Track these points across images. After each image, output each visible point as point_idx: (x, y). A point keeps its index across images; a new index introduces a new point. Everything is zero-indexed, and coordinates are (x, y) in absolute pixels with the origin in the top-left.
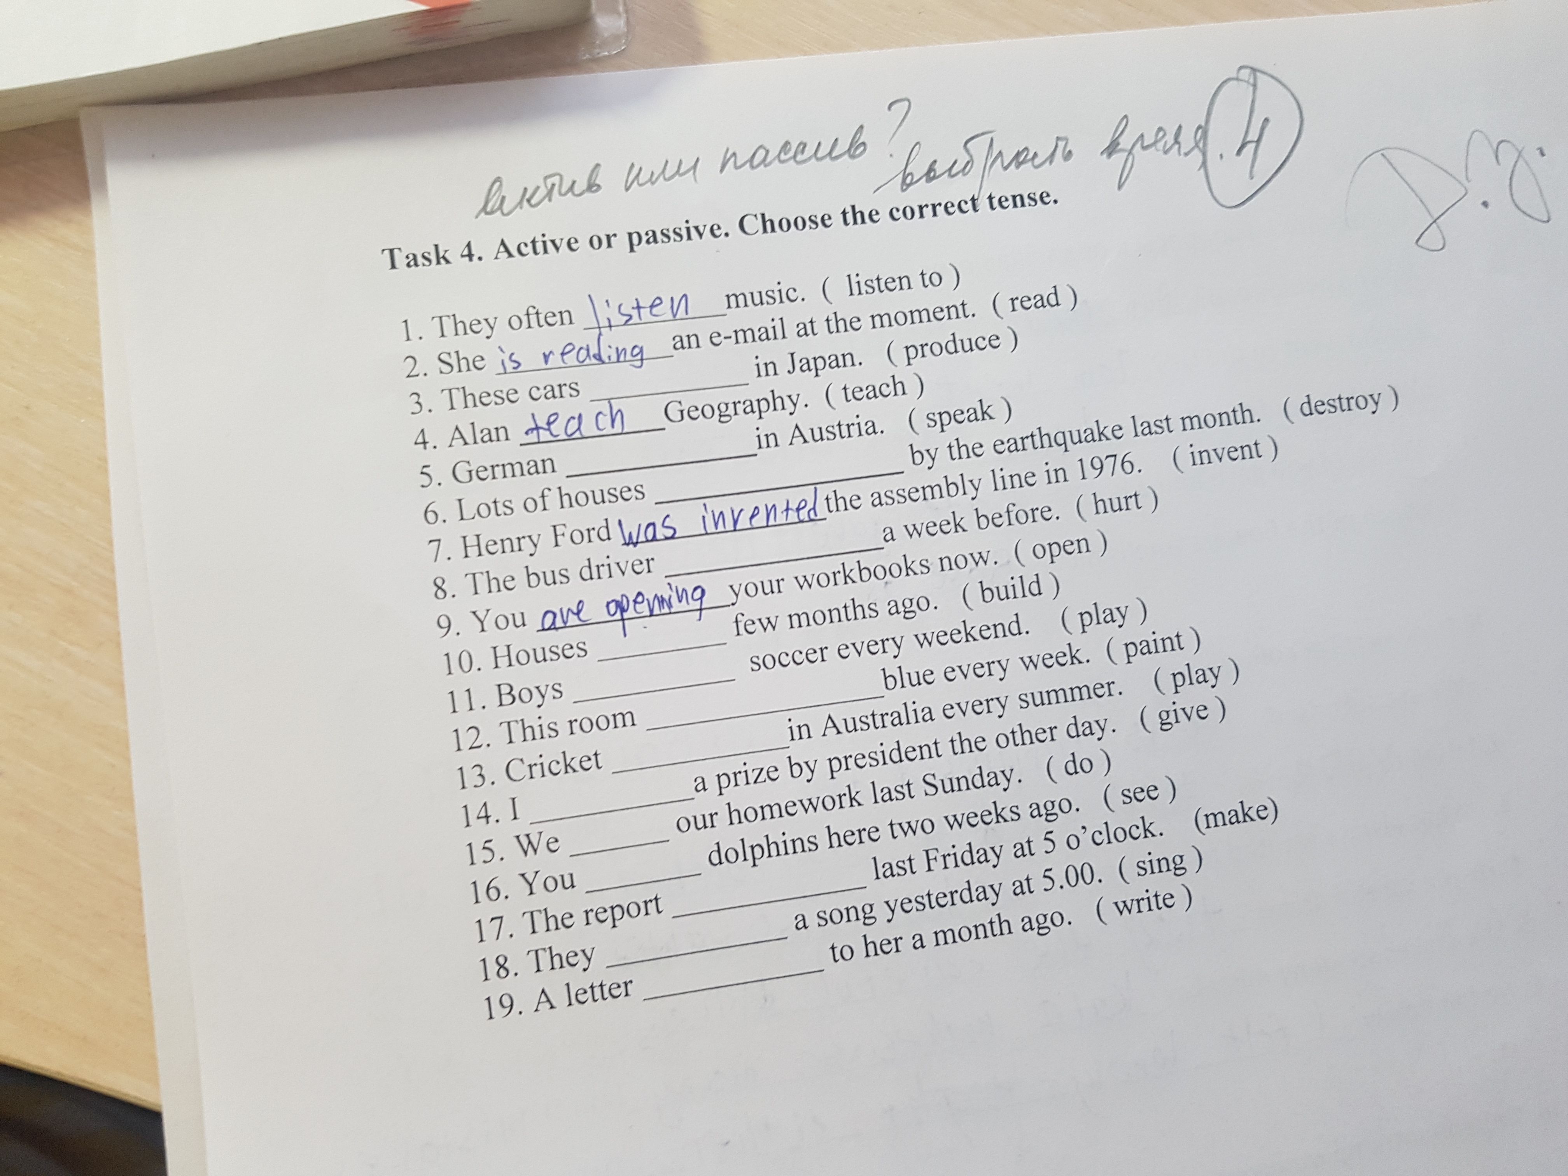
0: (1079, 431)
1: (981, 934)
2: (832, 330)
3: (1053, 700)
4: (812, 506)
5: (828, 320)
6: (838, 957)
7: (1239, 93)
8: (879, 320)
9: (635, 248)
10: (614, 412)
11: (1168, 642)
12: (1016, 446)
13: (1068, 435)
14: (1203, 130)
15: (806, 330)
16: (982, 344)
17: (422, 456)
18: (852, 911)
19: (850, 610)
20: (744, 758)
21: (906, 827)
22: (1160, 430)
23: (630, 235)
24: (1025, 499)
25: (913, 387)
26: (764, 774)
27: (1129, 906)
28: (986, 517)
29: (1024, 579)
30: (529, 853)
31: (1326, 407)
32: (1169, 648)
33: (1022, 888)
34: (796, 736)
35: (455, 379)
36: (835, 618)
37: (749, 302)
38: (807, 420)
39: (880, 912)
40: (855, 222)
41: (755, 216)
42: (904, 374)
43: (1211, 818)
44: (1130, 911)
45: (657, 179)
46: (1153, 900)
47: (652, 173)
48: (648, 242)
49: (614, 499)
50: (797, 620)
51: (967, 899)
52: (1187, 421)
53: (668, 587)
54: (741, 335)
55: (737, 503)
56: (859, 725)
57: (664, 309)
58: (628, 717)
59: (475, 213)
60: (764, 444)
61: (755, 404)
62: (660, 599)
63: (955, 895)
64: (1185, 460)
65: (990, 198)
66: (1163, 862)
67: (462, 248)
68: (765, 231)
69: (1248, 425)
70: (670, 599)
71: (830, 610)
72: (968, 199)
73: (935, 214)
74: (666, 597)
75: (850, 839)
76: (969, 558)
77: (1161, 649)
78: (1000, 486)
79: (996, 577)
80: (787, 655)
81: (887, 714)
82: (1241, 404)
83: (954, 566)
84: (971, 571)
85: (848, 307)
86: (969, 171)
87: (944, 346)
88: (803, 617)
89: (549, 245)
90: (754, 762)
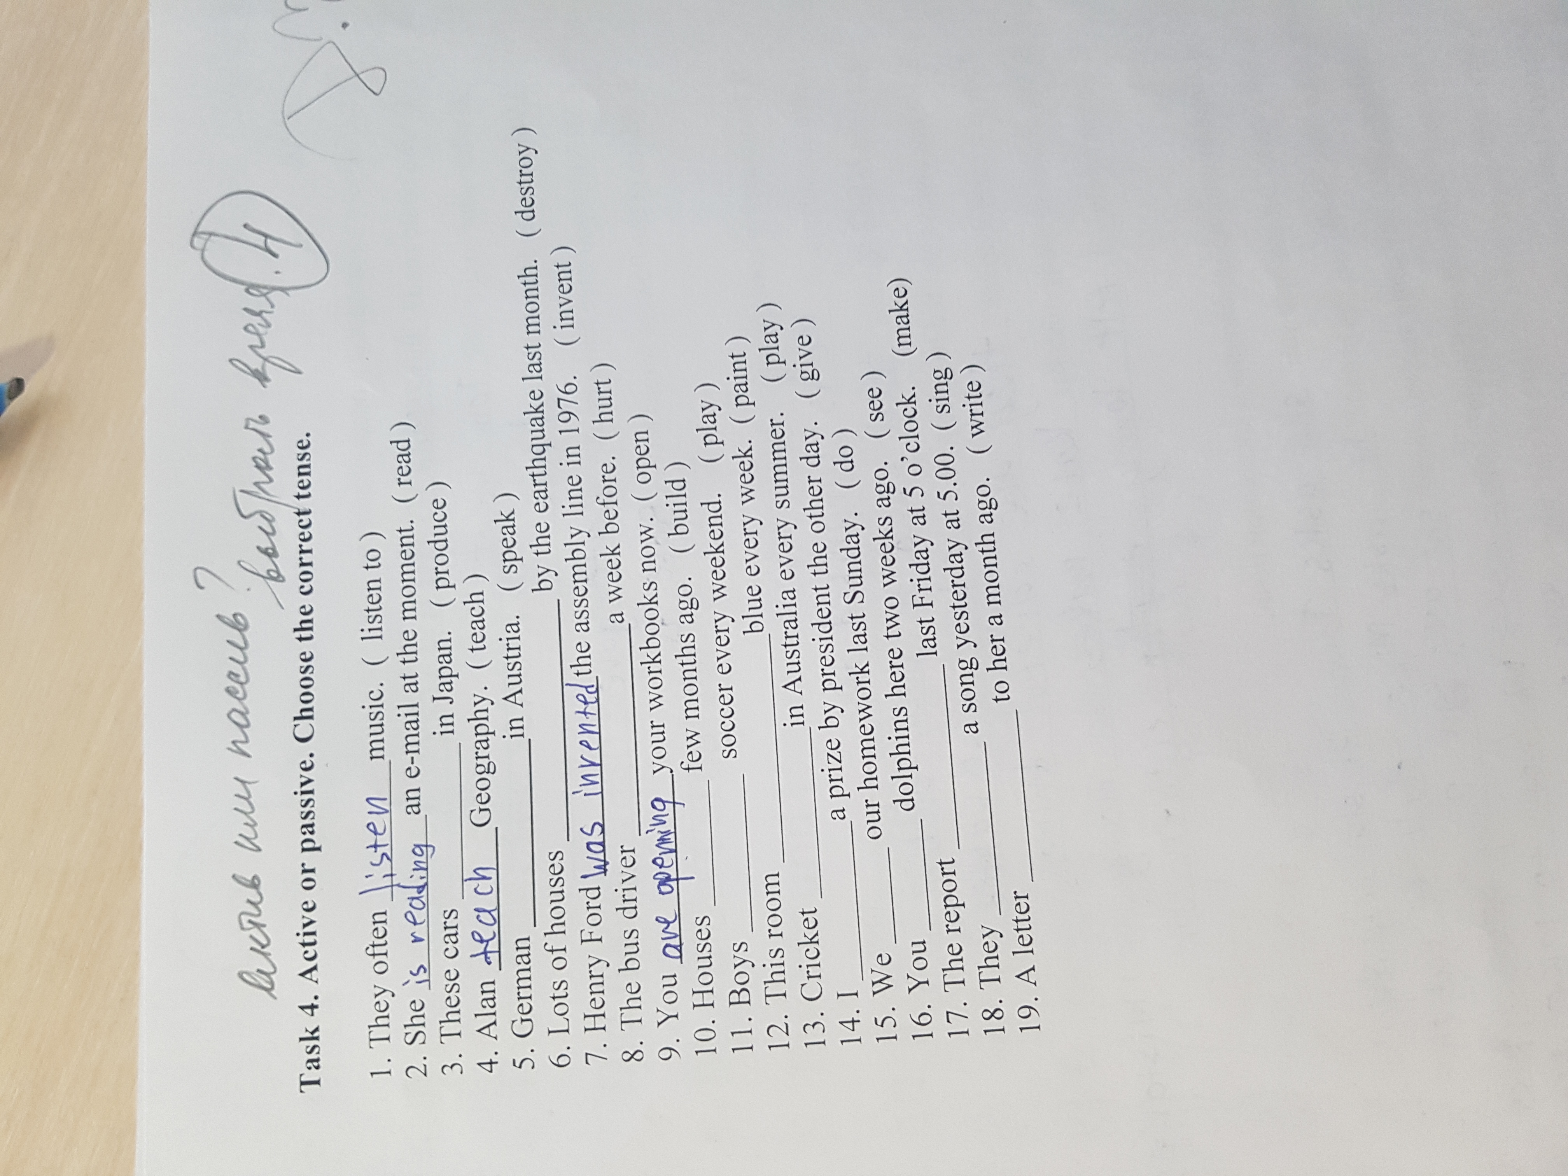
0: (532, 432)
1: (993, 561)
2: (415, 659)
3: (784, 477)
4: (584, 689)
5: (404, 662)
6: (1005, 696)
7: (217, 251)
8: (408, 613)
9: (317, 845)
10: (476, 876)
11: (737, 366)
12: (541, 491)
13: (535, 442)
14: (250, 288)
15: (411, 683)
16: (440, 516)
17: (503, 1067)
18: (965, 679)
19: (686, 660)
20: (817, 771)
21: (890, 623)
22: (538, 356)
23: (304, 850)
24: (592, 487)
25: (476, 585)
26: (834, 753)
27: (976, 423)
28: (607, 525)
29: (668, 494)
30: (890, 983)
31: (527, 196)
32: (743, 366)
33: (953, 520)
34: (800, 719)
35: (432, 1030)
36: (693, 674)
37: (379, 737)
38: (499, 687)
39: (967, 652)
40: (311, 629)
41: (295, 726)
42: (463, 592)
43: (902, 341)
44: (981, 423)
45: (252, 820)
46: (973, 401)
47: (246, 824)
48: (312, 833)
49: (560, 881)
50: (691, 711)
51: (959, 572)
52: (531, 329)
53: (649, 833)
54: (411, 747)
55: (574, 761)
56: (794, 660)
57: (380, 822)
58: (770, 880)
59: (271, 999)
60: (519, 732)
61: (480, 738)
62: (661, 841)
63: (955, 583)
64: (567, 335)
65: (299, 497)
66: (939, 388)
67: (304, 1015)
68: (311, 717)
69: (539, 272)
70: (662, 833)
71: (685, 679)
72: (298, 518)
73: (310, 551)
74: (660, 835)
75: (899, 677)
76: (645, 544)
77: (743, 374)
78: (579, 510)
79: (666, 519)
80: (723, 723)
81: (786, 633)
82: (519, 277)
83: (652, 559)
84: (658, 543)
85: (394, 641)
86: (270, 515)
87: (439, 552)
88: (689, 705)
89: (308, 929)
90: (821, 761)
